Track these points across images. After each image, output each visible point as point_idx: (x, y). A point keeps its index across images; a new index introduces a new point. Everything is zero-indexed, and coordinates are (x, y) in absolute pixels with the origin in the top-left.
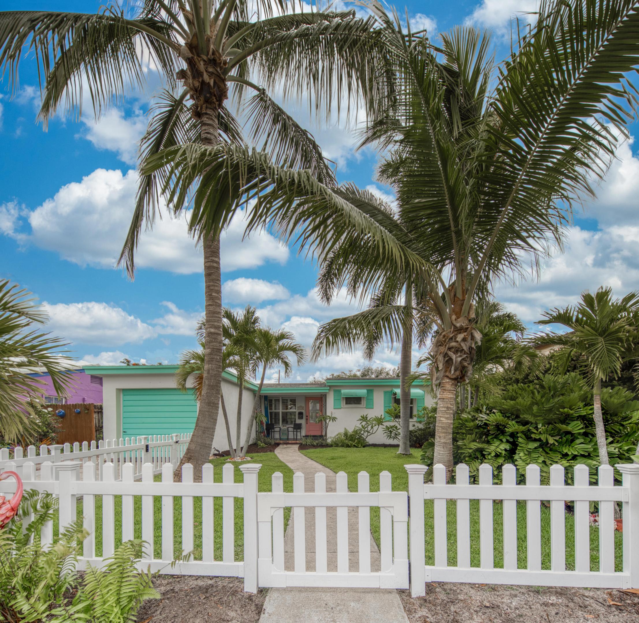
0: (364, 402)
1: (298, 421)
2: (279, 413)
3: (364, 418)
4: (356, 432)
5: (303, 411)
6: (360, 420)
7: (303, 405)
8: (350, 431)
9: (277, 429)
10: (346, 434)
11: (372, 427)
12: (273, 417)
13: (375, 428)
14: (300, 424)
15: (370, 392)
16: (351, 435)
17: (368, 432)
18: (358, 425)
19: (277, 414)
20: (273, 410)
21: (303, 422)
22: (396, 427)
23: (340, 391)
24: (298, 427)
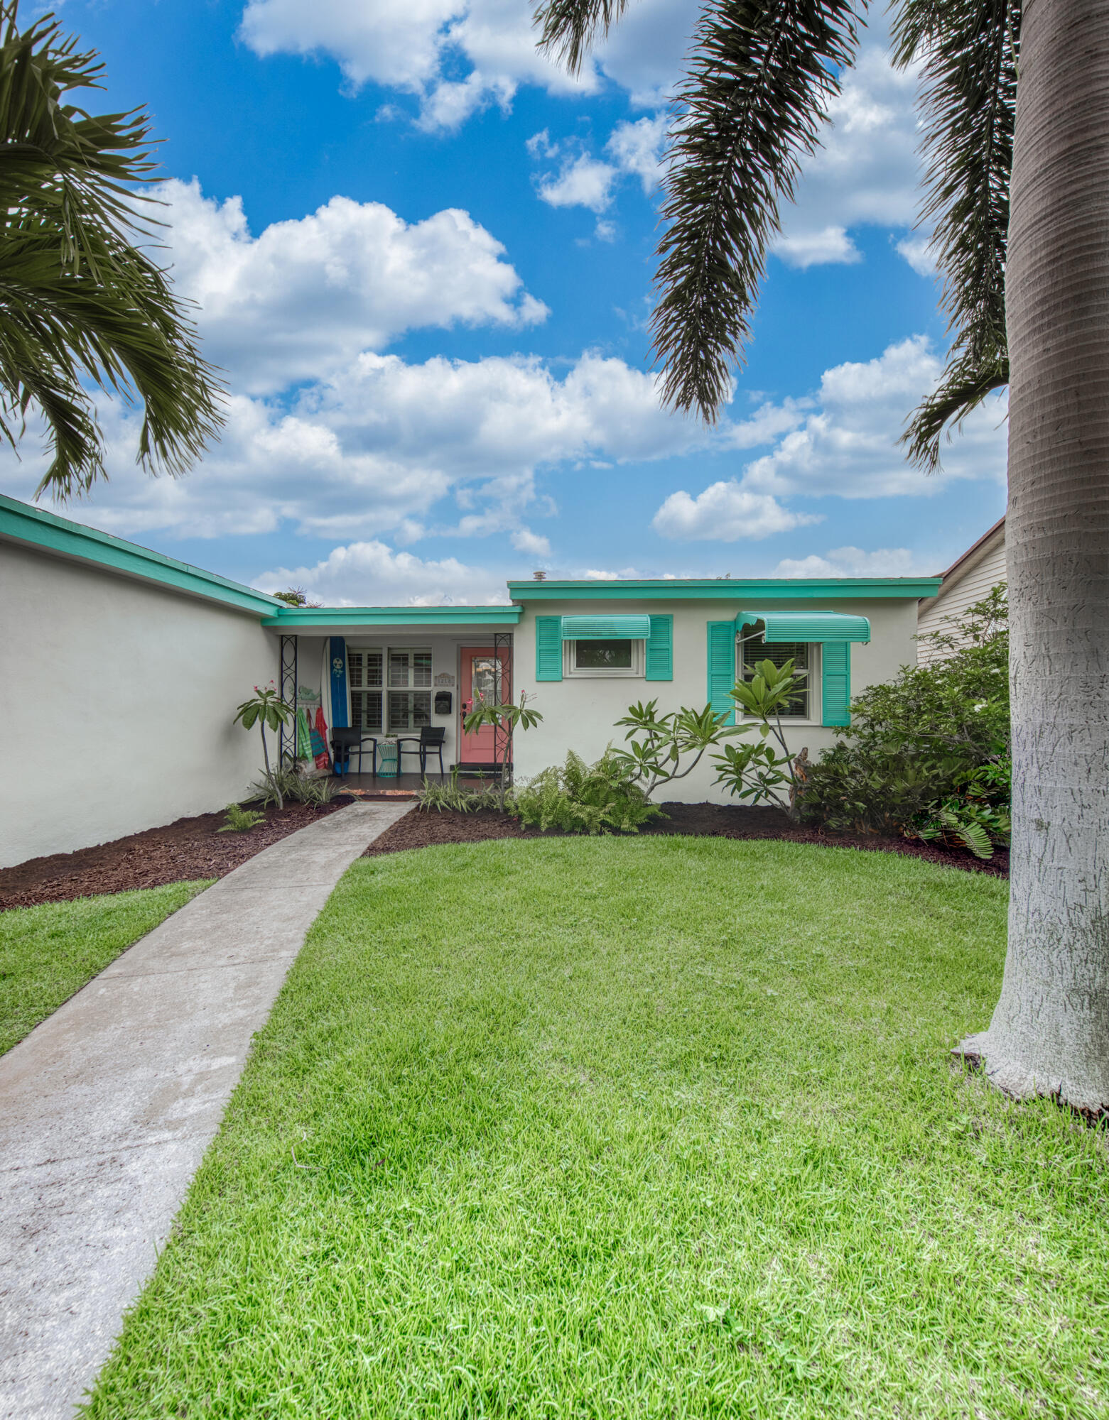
0: (639, 660)
1: (437, 721)
2: (380, 694)
3: (642, 716)
4: (610, 768)
5: (452, 690)
6: (627, 721)
7: (453, 672)
8: (590, 761)
9: (368, 746)
10: (573, 775)
11: (674, 754)
12: (364, 706)
13: (687, 757)
14: (441, 731)
15: (660, 626)
16: (593, 784)
17: (658, 771)
18: (621, 741)
19: (375, 698)
20: (365, 687)
21: (448, 723)
22: (770, 753)
23: (556, 621)
24: (434, 738)
